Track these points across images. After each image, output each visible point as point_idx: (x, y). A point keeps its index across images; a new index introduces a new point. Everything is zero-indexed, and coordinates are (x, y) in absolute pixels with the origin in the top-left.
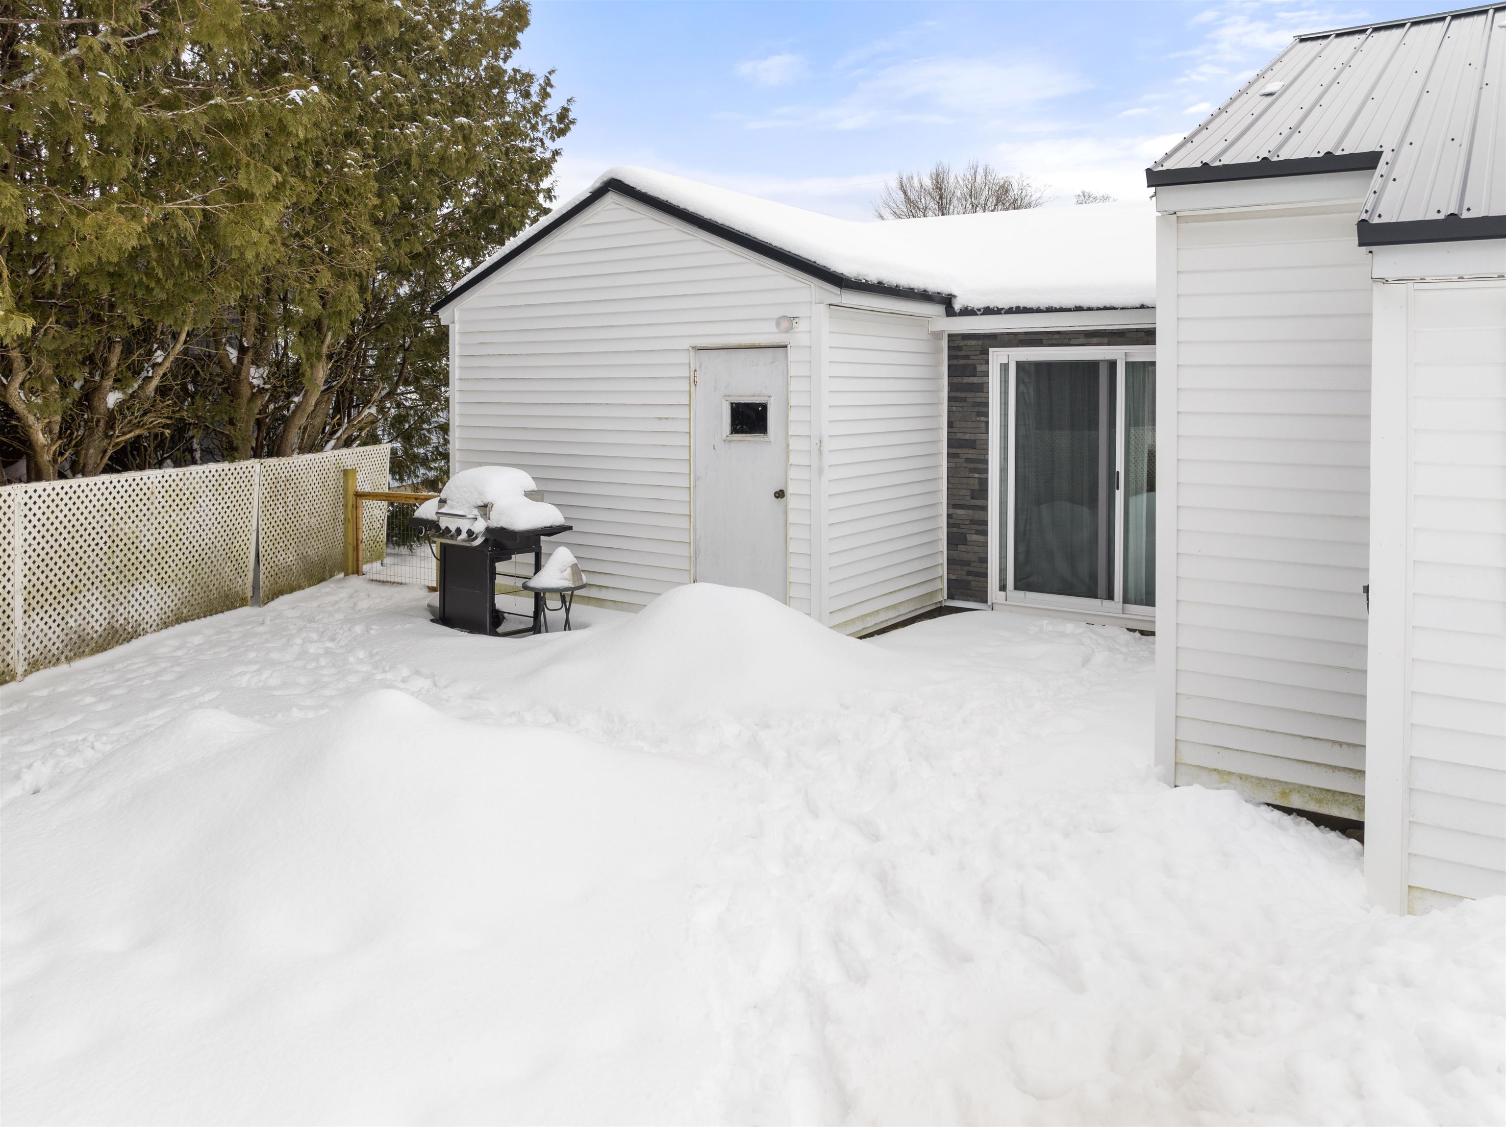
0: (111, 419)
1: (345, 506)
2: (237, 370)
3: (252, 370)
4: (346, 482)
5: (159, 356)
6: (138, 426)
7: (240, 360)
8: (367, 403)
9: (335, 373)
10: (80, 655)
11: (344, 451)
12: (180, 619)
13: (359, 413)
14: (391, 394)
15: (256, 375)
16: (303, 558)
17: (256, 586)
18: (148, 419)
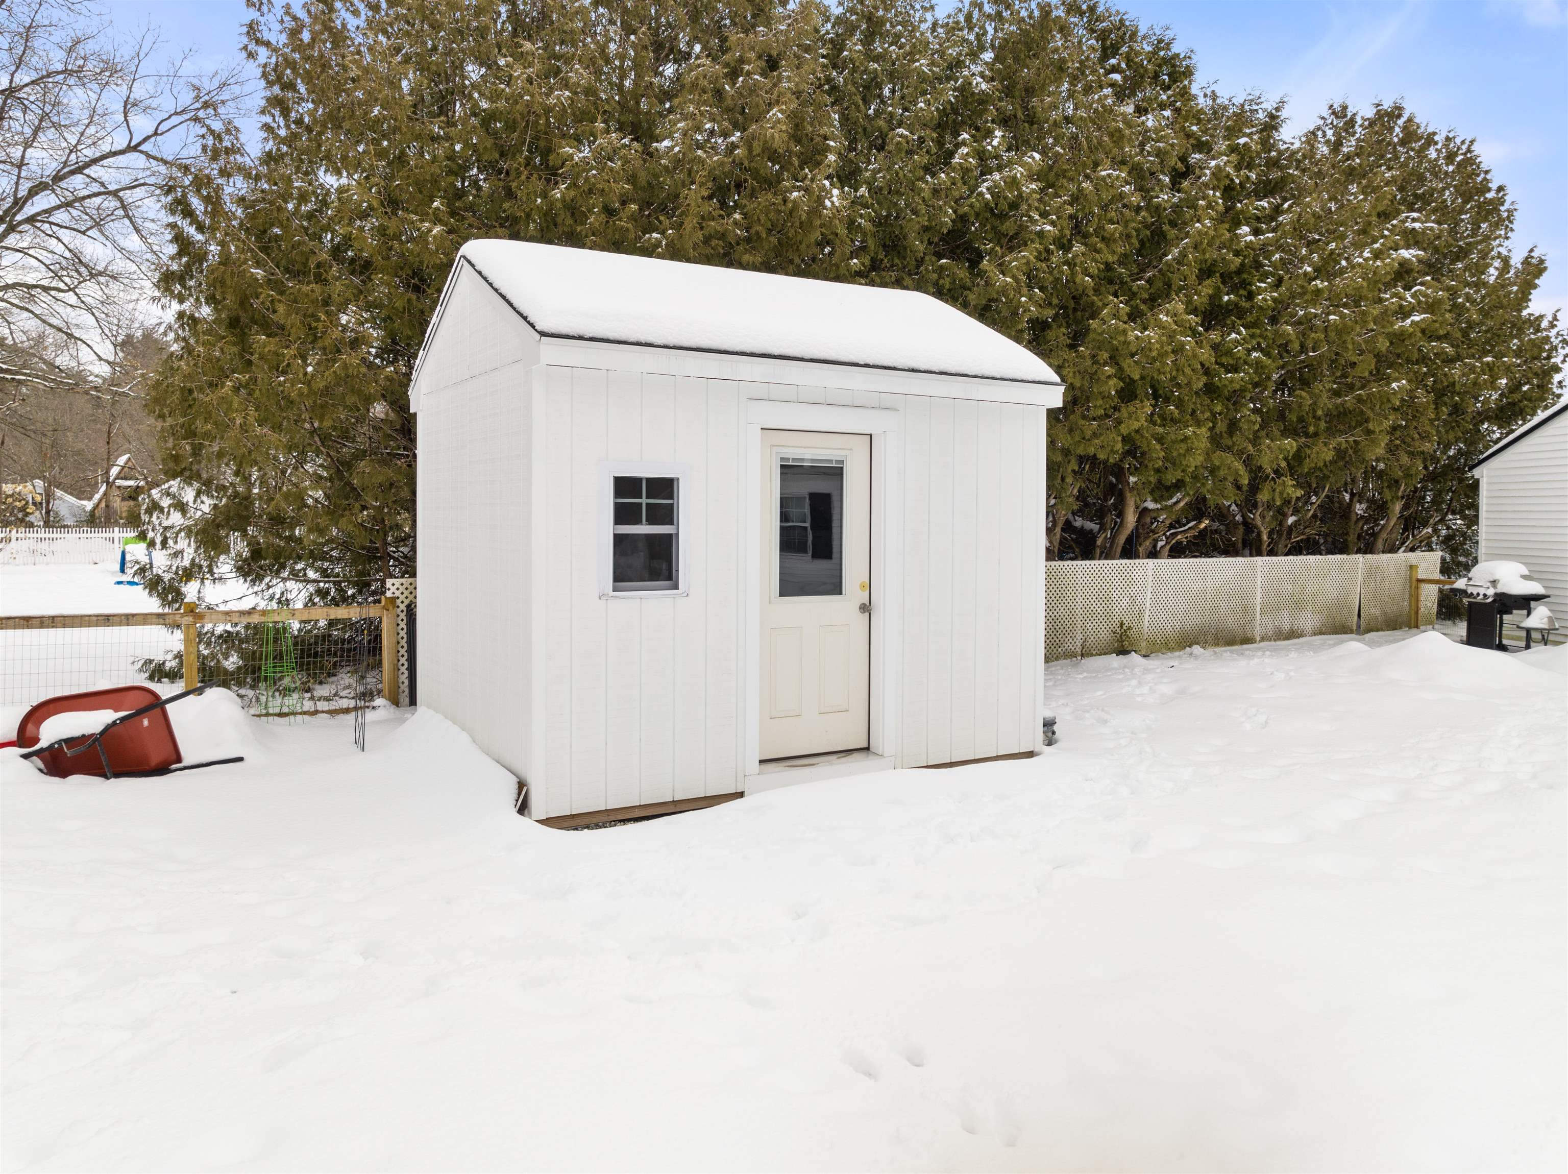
0: (1290, 529)
1: (1411, 587)
2: (1350, 504)
3: (1358, 506)
4: (1411, 573)
5: (1314, 499)
6: (1303, 534)
7: (1351, 500)
8: (1425, 524)
9: (1405, 507)
10: (1279, 639)
11: (1410, 554)
12: (1321, 633)
13: (1420, 532)
14: (1442, 520)
15: (1359, 509)
16: (1385, 614)
17: (1359, 626)
18: (1307, 530)
